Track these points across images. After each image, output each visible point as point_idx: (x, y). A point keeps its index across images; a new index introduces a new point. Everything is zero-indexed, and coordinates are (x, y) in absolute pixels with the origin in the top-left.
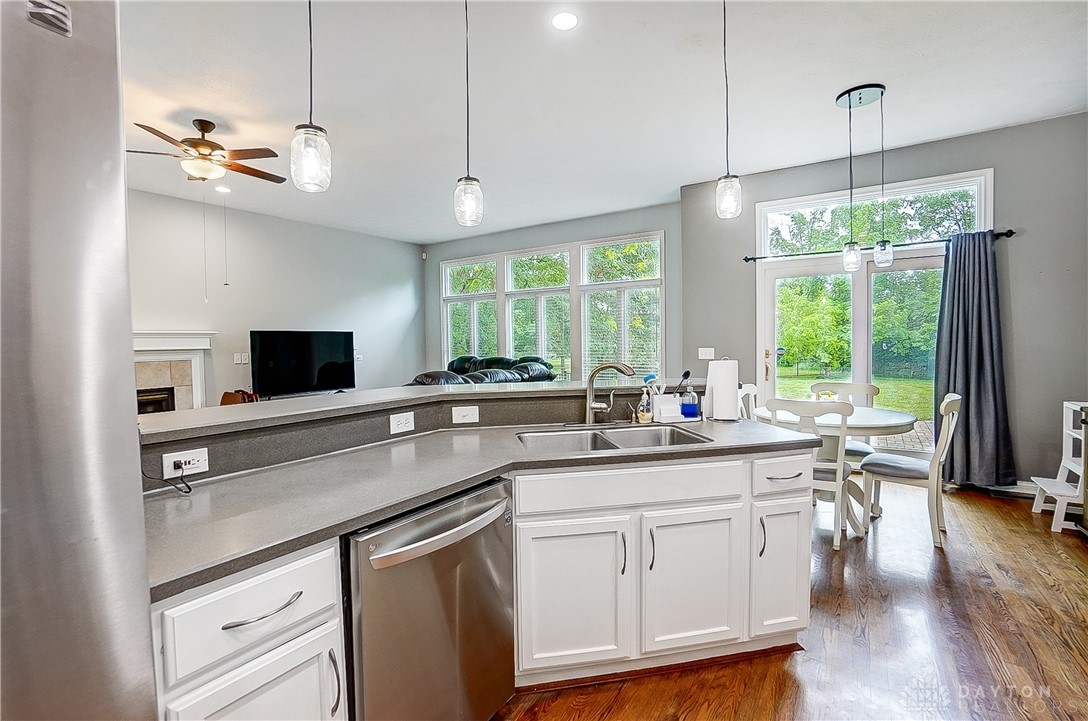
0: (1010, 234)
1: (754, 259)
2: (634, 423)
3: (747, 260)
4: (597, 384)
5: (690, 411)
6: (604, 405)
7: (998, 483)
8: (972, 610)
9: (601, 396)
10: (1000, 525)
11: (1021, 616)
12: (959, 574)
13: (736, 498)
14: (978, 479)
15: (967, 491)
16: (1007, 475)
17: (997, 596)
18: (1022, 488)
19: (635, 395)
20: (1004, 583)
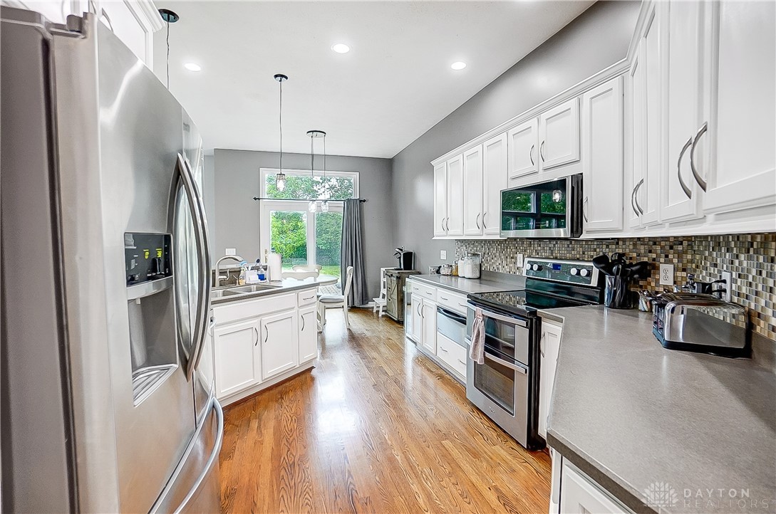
0: (364, 201)
1: (259, 199)
2: (237, 285)
3: (255, 199)
4: (221, 267)
5: (262, 277)
6: (225, 277)
7: (363, 304)
8: (361, 343)
9: (222, 273)
10: (365, 318)
11: (374, 341)
12: (356, 335)
13: (293, 308)
14: (356, 305)
15: (353, 309)
16: (366, 300)
17: (367, 338)
18: (370, 304)
19: (237, 272)
20: (368, 334)
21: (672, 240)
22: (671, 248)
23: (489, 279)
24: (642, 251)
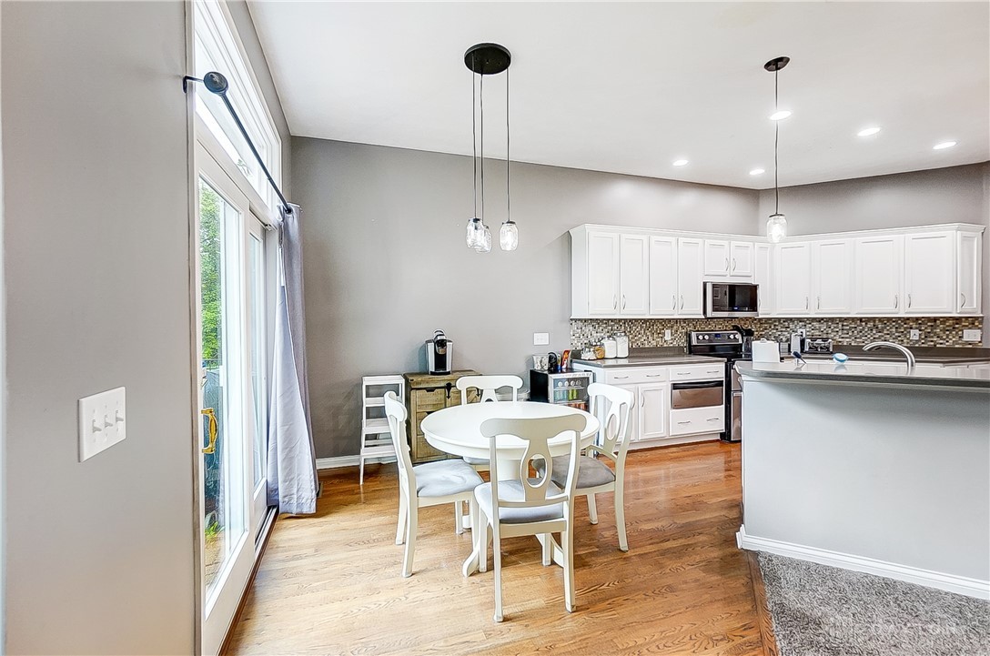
21: (759, 320)
22: (758, 323)
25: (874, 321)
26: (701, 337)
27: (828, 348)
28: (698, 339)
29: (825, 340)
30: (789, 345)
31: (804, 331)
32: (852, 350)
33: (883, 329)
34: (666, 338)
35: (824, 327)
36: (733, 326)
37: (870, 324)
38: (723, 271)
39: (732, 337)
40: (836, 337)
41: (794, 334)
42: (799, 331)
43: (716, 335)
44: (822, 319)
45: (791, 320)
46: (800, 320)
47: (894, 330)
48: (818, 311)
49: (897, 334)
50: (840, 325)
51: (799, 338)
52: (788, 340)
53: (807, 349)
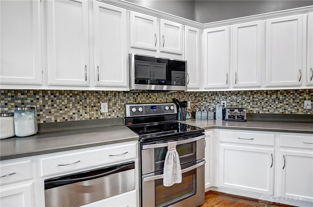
21: (189, 93)
22: (189, 96)
23: (67, 129)
24: (181, 97)
25: (277, 94)
26: (134, 110)
27: (243, 117)
28: (131, 111)
29: (241, 110)
30: (215, 113)
31: (225, 102)
32: (260, 117)
33: (283, 100)
34: (102, 111)
35: (239, 99)
36: (174, 99)
37: (274, 97)
38: (151, 46)
39: (167, 108)
40: (249, 107)
41: (218, 105)
42: (222, 102)
43: (152, 107)
44: (239, 92)
45: (216, 93)
46: (223, 93)
47: (291, 101)
48: (236, 85)
49: (293, 104)
50: (251, 98)
51: (221, 108)
52: (214, 109)
53: (227, 118)
